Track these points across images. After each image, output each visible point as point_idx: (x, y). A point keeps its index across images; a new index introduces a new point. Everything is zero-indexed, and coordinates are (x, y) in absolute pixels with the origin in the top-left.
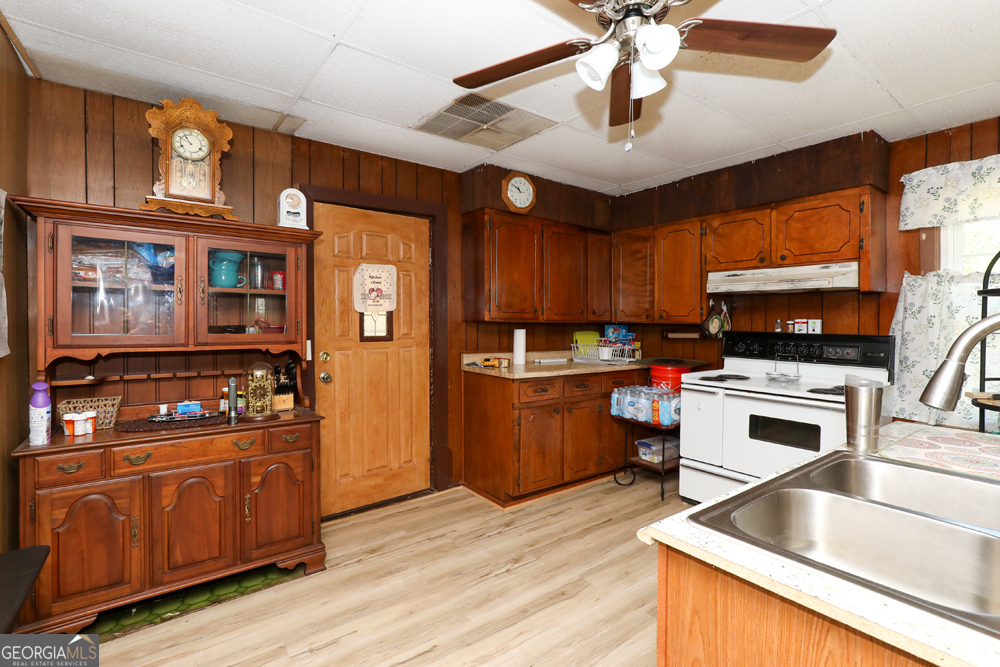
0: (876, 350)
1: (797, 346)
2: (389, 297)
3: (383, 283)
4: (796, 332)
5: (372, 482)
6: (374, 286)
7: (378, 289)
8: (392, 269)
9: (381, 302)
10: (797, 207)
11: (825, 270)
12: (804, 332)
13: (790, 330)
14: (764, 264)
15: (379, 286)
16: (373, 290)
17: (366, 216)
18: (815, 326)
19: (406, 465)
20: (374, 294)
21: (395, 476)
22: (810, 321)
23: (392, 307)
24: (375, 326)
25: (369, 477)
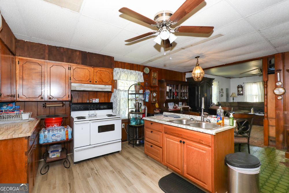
0: (109, 106)
1: (94, 106)
4: (93, 102)
10: (99, 69)
11: (105, 87)
12: (95, 102)
13: (91, 102)
14: (90, 83)
18: (97, 101)
22: (96, 99)
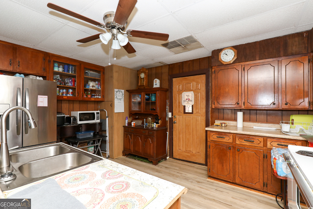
2: (191, 101)
3: (190, 97)
5: (187, 154)
6: (187, 98)
7: (189, 99)
8: (192, 92)
9: (189, 102)
15: (189, 98)
16: (187, 99)
17: (185, 78)
19: (197, 153)
20: (188, 100)
21: (194, 155)
23: (193, 104)
24: (189, 109)
25: (186, 152)
